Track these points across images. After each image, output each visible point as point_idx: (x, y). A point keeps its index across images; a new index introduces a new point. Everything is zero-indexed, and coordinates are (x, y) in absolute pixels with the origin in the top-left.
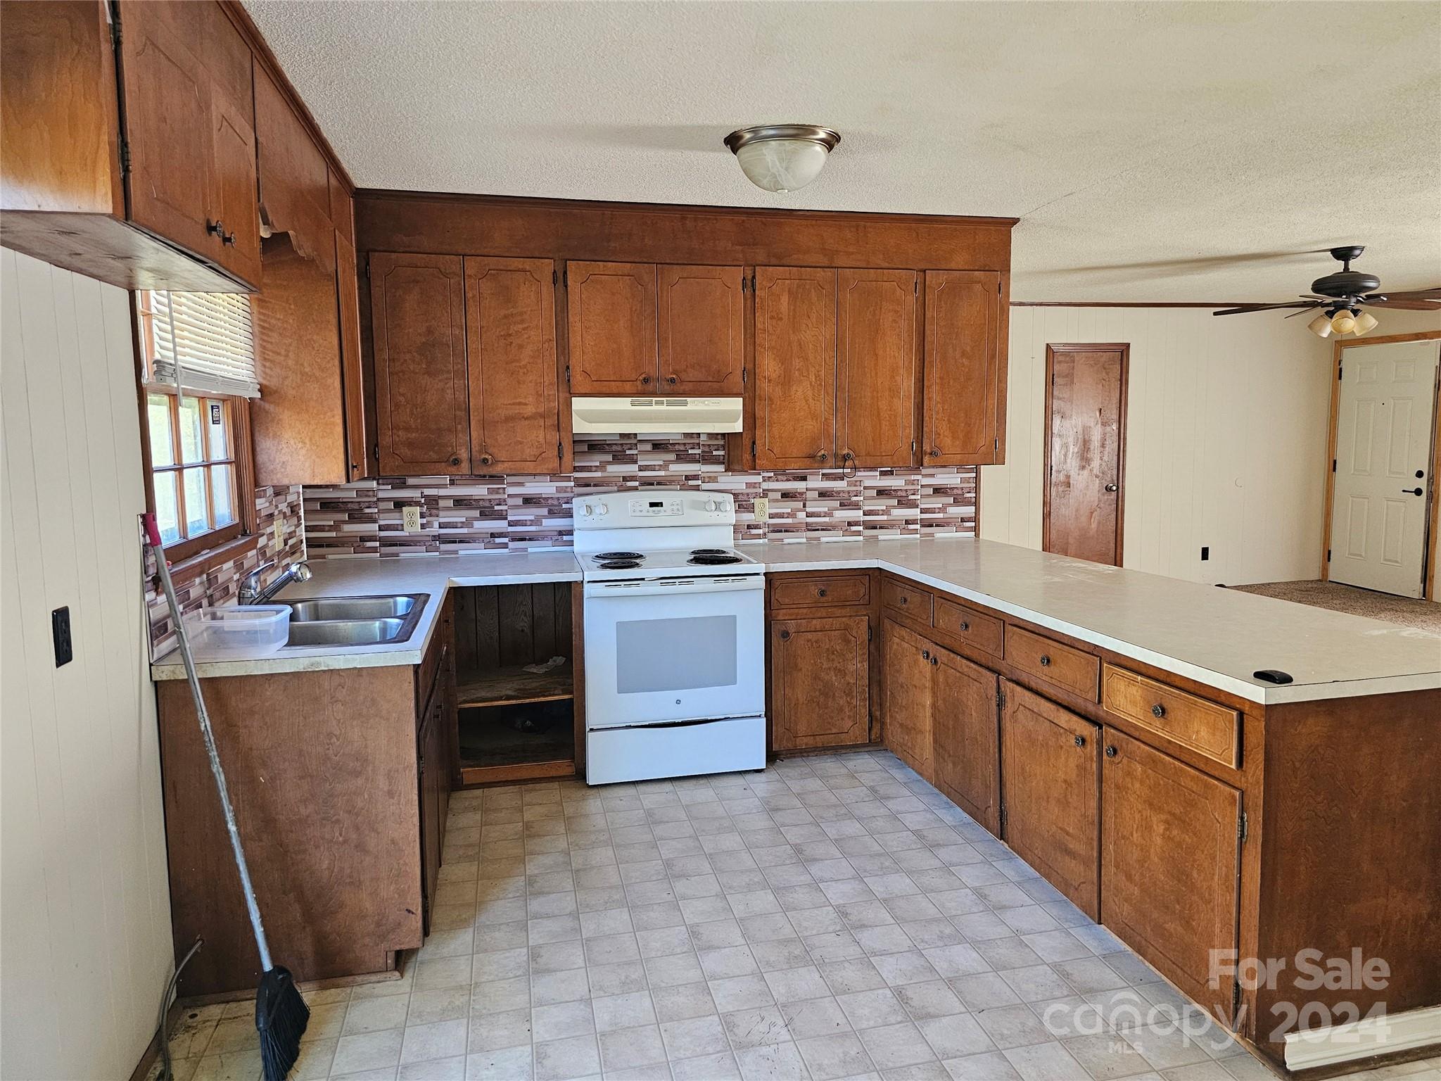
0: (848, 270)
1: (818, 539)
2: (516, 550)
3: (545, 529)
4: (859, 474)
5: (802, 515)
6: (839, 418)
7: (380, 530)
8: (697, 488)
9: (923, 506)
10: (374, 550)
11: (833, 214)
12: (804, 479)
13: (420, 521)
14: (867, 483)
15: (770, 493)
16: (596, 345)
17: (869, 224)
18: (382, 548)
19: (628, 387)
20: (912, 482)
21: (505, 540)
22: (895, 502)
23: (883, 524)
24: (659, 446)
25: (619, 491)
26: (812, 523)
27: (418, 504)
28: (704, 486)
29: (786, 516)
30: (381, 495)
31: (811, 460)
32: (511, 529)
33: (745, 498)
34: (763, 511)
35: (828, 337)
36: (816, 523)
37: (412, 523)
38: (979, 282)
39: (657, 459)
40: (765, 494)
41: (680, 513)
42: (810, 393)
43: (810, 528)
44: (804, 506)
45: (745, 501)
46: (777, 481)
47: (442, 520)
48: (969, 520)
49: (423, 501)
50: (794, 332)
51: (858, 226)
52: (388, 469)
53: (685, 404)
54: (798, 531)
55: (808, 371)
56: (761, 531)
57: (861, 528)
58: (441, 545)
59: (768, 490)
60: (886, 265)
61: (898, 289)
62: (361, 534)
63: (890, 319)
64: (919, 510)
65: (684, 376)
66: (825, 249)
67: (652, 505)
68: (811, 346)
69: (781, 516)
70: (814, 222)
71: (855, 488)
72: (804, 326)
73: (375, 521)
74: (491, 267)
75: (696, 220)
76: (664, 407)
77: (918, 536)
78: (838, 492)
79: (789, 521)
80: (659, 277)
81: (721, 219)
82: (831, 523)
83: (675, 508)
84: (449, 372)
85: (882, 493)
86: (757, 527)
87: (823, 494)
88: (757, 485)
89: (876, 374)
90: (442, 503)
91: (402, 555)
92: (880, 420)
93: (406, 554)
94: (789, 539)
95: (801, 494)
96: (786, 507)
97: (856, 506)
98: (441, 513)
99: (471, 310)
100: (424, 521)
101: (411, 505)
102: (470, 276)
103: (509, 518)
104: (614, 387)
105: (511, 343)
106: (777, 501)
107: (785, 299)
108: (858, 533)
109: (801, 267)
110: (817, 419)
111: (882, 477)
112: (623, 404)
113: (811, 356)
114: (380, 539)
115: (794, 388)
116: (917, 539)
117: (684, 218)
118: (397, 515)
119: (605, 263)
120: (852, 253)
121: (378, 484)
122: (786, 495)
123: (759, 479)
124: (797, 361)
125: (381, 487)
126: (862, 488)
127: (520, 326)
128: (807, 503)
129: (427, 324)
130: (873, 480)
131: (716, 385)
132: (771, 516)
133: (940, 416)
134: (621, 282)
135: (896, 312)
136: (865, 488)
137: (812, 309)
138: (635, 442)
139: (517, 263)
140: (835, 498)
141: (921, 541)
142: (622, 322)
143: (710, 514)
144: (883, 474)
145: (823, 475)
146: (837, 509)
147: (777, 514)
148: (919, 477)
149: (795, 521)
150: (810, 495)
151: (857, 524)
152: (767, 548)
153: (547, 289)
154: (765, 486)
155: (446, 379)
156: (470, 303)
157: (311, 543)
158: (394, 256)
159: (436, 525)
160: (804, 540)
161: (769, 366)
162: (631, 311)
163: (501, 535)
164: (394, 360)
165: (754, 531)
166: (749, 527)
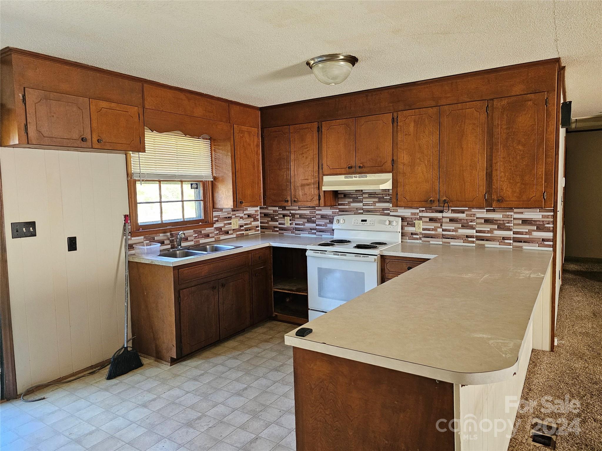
0: (445, 106)
1: (449, 243)
2: (319, 235)
3: (328, 228)
4: (473, 210)
5: (440, 230)
6: (441, 182)
7: (279, 224)
8: (388, 215)
9: (515, 230)
10: (277, 231)
11: (437, 79)
12: (442, 212)
13: (290, 222)
14: (478, 215)
15: (423, 218)
16: (332, 154)
17: (458, 81)
18: (279, 231)
19: (343, 171)
20: (508, 216)
21: (315, 231)
22: (496, 227)
23: (487, 238)
24: (372, 195)
25: (355, 214)
26: (446, 235)
27: (289, 216)
28: (391, 214)
29: (431, 230)
30: (279, 212)
31: (425, 202)
32: (317, 227)
33: (410, 220)
34: (419, 227)
35: (434, 141)
36: (448, 235)
37: (287, 222)
38: (530, 100)
39: (371, 201)
40: (421, 218)
41: (373, 225)
42: (425, 170)
43: (444, 237)
44: (441, 225)
45: (410, 221)
46: (427, 212)
47: (296, 222)
48: (548, 240)
49: (290, 215)
50: (416, 141)
51: (452, 84)
52: (268, 203)
53: (366, 177)
54: (437, 238)
55: (424, 159)
56: (418, 237)
57: (474, 239)
58: (296, 231)
59: (422, 217)
60: (469, 100)
61: (475, 112)
62: (274, 226)
63: (471, 128)
64: (512, 232)
65: (366, 165)
66: (434, 97)
67: (362, 221)
68: (425, 146)
69: (429, 230)
70: (428, 85)
71: (471, 218)
72: (422, 137)
73: (277, 221)
74: (298, 128)
75: (372, 95)
76: (358, 179)
77: (511, 247)
78: (461, 220)
79: (433, 232)
80: (356, 123)
81: (383, 93)
82: (456, 235)
83: (372, 222)
84: (285, 169)
85: (487, 221)
86: (416, 234)
87: (452, 220)
88: (416, 214)
89: (462, 159)
90: (296, 216)
91: (284, 234)
92: (465, 182)
93: (286, 233)
94: (433, 241)
95: (440, 219)
96: (432, 226)
97: (472, 228)
98: (296, 220)
99: (291, 145)
100: (291, 222)
101: (287, 216)
102: (291, 133)
103: (317, 223)
104: (338, 171)
105: (304, 156)
106: (427, 222)
107: (412, 125)
108: (473, 242)
109: (420, 108)
110: (428, 182)
111: (487, 213)
112: (342, 178)
113: (425, 152)
114: (279, 228)
115: (416, 167)
116: (510, 248)
117: (367, 96)
118: (283, 219)
119: (336, 121)
120: (449, 97)
121: (278, 208)
122: (431, 220)
123: (417, 211)
124: (418, 154)
125: (279, 210)
126: (475, 218)
127: (306, 150)
128: (443, 224)
129: (279, 152)
130: (483, 214)
131: (379, 168)
132: (424, 229)
133: (503, 179)
134: (341, 128)
135: (474, 124)
136: (477, 218)
137: (426, 128)
138: (362, 193)
139: (305, 126)
140: (458, 223)
141: (513, 250)
142: (341, 144)
143: (386, 226)
144: (488, 211)
145: (452, 210)
146: (460, 228)
147: (427, 228)
148: (512, 213)
149: (436, 233)
150: (444, 220)
151: (472, 237)
152: (421, 245)
153: (315, 134)
154: (420, 214)
155: (284, 171)
156: (291, 143)
157: (262, 227)
158: (270, 129)
159: (294, 224)
160: (441, 243)
161: (404, 158)
162: (345, 139)
163: (314, 229)
164: (270, 165)
165: (414, 236)
166: (412, 234)
